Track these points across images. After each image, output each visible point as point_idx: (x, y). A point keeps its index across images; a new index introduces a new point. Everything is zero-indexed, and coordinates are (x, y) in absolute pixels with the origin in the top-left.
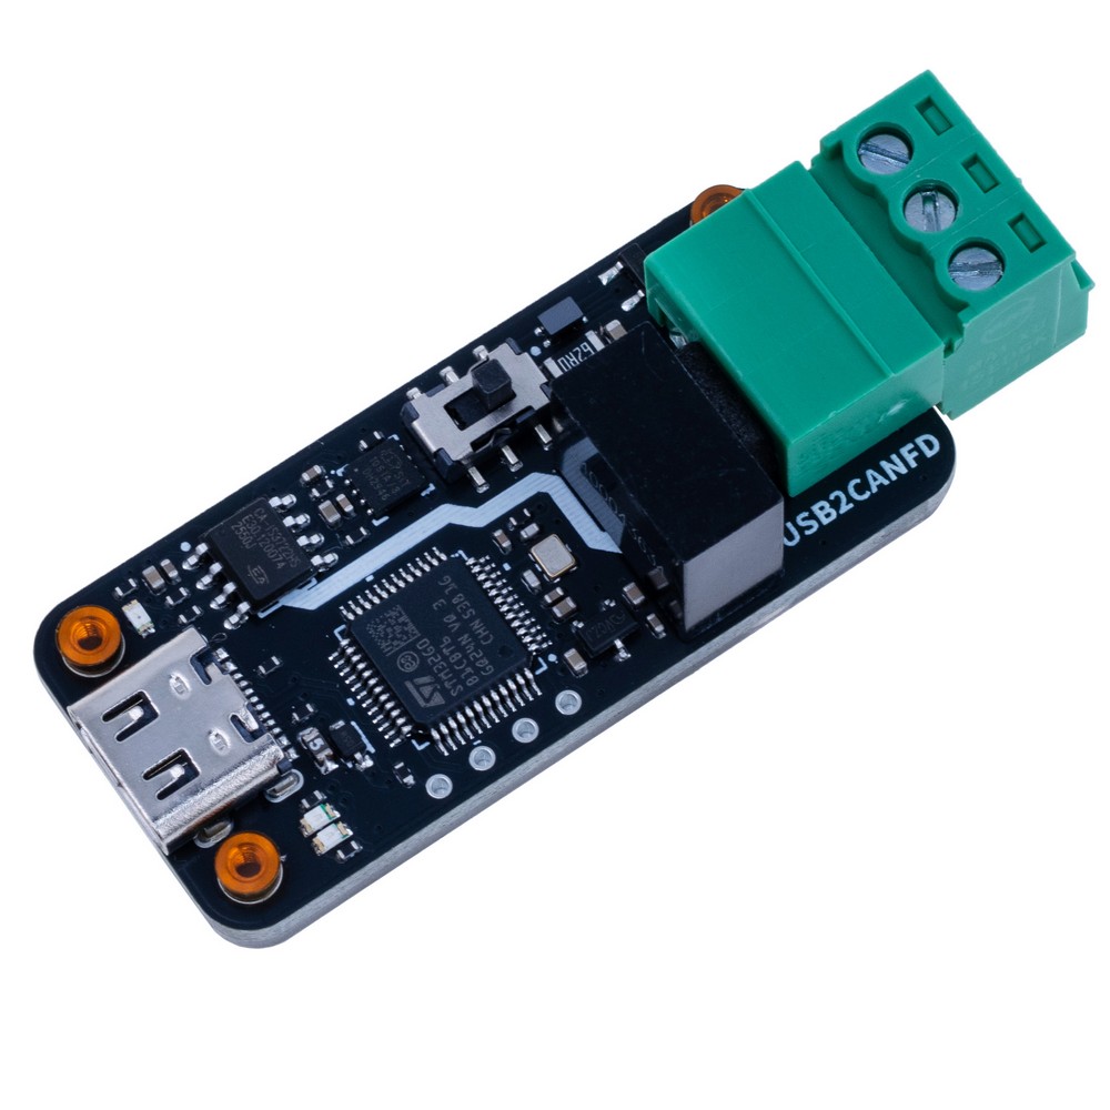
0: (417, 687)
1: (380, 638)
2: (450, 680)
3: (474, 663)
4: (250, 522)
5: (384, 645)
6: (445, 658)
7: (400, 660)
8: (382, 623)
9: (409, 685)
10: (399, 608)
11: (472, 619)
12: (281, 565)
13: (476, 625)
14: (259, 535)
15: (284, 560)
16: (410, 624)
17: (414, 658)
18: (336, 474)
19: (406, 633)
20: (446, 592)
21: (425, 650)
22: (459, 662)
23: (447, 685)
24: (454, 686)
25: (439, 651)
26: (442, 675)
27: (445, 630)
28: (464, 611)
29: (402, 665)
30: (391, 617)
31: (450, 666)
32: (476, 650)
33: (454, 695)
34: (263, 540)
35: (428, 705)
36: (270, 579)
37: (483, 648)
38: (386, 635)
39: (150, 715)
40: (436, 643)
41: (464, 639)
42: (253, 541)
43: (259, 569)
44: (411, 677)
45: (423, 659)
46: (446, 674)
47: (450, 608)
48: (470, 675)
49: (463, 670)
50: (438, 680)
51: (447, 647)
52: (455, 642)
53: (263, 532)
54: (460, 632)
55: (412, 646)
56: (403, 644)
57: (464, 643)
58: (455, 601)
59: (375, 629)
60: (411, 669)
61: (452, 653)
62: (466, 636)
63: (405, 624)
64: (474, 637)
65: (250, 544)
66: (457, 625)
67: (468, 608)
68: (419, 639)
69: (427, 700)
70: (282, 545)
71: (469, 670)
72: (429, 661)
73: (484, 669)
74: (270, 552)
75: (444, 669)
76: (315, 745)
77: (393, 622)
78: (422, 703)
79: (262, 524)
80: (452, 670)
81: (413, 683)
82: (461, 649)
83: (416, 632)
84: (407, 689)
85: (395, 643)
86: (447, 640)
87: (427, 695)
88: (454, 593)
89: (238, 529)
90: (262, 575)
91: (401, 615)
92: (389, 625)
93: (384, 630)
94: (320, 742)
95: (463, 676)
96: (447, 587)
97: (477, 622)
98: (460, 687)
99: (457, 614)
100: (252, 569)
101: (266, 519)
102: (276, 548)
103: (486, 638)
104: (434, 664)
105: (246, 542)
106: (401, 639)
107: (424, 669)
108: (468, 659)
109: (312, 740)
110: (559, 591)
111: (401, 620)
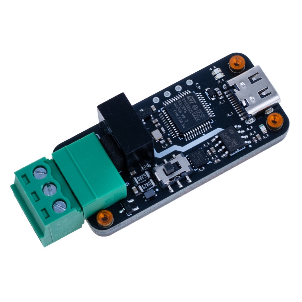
0: (193, 101)
1: (202, 114)
2: (185, 102)
3: (179, 106)
4: (233, 145)
5: (201, 112)
6: (186, 108)
7: (197, 108)
8: (201, 117)
9: (195, 102)
10: (197, 121)
11: (178, 117)
12: (226, 134)
13: (177, 115)
14: (231, 142)
15: (225, 135)
16: (194, 116)
17: (194, 108)
18: (211, 162)
19: (195, 114)
20: (184, 124)
21: (191, 110)
22: (182, 106)
23: (186, 101)
24: (184, 101)
25: (187, 109)
26: (187, 104)
27: (185, 115)
28: (180, 119)
29: (197, 107)
30: (199, 119)
31: (185, 106)
32: (178, 109)
33: (184, 98)
34: (230, 140)
35: (191, 96)
36: (229, 130)
37: (176, 109)
38: (200, 115)
39: (260, 93)
40: (188, 111)
41: (181, 112)
42: (232, 140)
43: (232, 133)
44: (195, 104)
45: (191, 107)
46: (186, 103)
47: (184, 120)
48: (180, 103)
49: (182, 104)
50: (188, 102)
51: (185, 110)
52: (183, 111)
53: (230, 143)
54: (182, 113)
55: (194, 111)
56: (196, 112)
57: (181, 111)
58: (182, 121)
59: (203, 116)
60: (195, 105)
61: (184, 109)
62: (180, 113)
63: (195, 117)
64: (178, 112)
65: (233, 140)
66: (182, 115)
67: (179, 119)
68: (192, 113)
69: (191, 98)
70: (225, 139)
71: (180, 104)
72: (190, 107)
73: (176, 104)
74: (228, 137)
75: (186, 105)
76: (220, 92)
77: (198, 117)
78: (192, 97)
79: (230, 145)
80: (184, 104)
81: (194, 102)
82: (181, 109)
83: (193, 115)
84: (196, 101)
85: (198, 112)
86: (185, 112)
87: (191, 99)
88: (183, 123)
89: (236, 144)
90: (231, 132)
91: (196, 119)
92: (199, 117)
93: (201, 116)
94: (218, 93)
95: (182, 103)
96: (184, 125)
97: (177, 116)
98: (182, 100)
99: (182, 118)
100: (233, 134)
101: (229, 146)
102: (227, 138)
103: (175, 112)
104: (188, 106)
105: (234, 140)
106: (197, 113)
107: (191, 105)
108: (180, 107)
109: (220, 93)
110: (156, 126)
111: (196, 118)
